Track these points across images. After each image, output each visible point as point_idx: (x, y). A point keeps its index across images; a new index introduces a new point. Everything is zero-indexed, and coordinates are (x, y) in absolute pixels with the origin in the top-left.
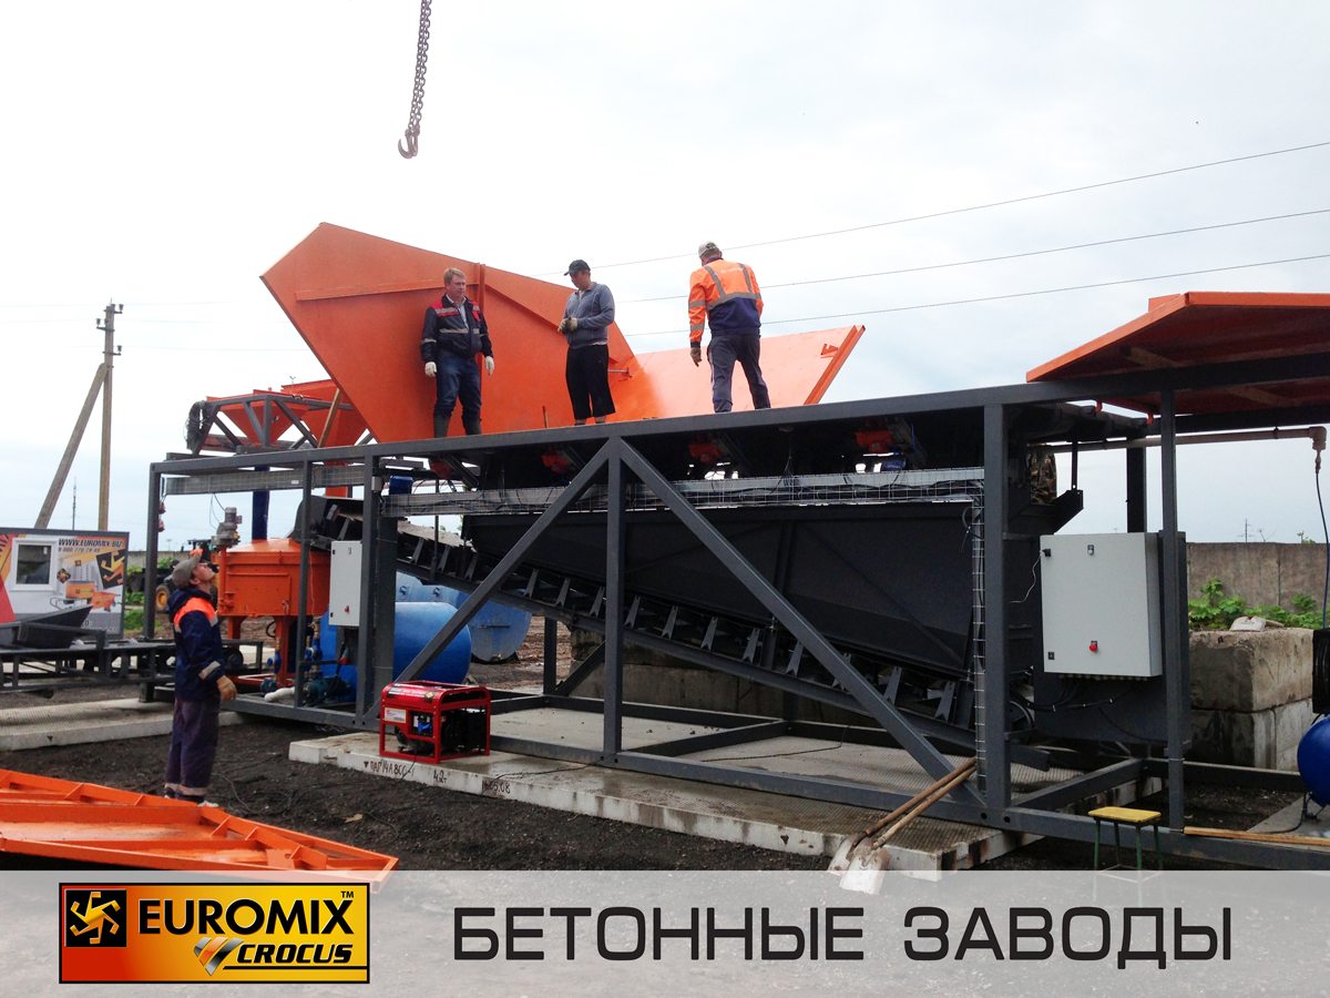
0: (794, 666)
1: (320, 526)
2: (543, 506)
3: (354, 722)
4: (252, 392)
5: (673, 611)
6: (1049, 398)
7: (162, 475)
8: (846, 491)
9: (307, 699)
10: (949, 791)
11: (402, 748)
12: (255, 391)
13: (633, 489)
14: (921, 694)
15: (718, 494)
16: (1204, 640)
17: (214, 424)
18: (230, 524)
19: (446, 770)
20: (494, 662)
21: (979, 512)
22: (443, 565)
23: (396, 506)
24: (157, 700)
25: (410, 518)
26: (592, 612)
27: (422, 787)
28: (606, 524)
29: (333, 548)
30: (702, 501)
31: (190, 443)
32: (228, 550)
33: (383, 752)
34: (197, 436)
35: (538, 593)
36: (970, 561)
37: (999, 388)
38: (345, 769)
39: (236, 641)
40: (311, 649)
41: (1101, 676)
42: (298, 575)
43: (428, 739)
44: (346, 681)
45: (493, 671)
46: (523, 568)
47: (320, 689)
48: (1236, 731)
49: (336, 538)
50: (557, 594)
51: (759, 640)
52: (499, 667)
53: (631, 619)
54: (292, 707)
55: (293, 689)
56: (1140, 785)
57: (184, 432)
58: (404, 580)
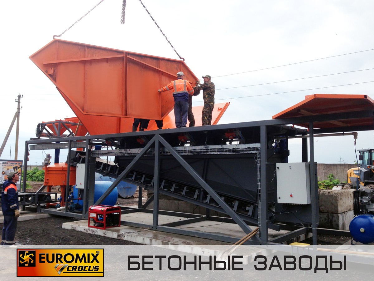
0: (208, 200)
1: (74, 159)
2: (137, 154)
3: (82, 217)
4: (55, 120)
5: (174, 184)
6: (280, 124)
7: (29, 144)
8: (222, 150)
9: (69, 210)
10: (251, 237)
11: (95, 225)
12: (56, 120)
13: (162, 149)
14: (244, 209)
15: (186, 150)
16: (324, 193)
17: (44, 130)
18: (48, 159)
19: (107, 231)
20: (127, 198)
21: (259, 156)
22: (109, 171)
23: (95, 153)
24: (26, 210)
25: (101, 157)
26: (151, 184)
27: (100, 236)
28: (154, 159)
29: (77, 166)
30: (181, 152)
31: (37, 135)
32: (47, 166)
33: (89, 226)
34: (39, 133)
35: (136, 179)
36: (257, 170)
37: (265, 121)
38: (78, 231)
39: (49, 193)
40: (71, 195)
41: (294, 204)
42: (67, 173)
43: (102, 222)
44: (81, 204)
45: (126, 201)
46: (131, 172)
47: (73, 207)
48: (334, 219)
49: (79, 163)
50: (141, 179)
51: (198, 193)
52: (128, 199)
53: (162, 187)
54: (64, 212)
55: (65, 207)
56: (307, 235)
57: (35, 132)
58: (97, 175)
